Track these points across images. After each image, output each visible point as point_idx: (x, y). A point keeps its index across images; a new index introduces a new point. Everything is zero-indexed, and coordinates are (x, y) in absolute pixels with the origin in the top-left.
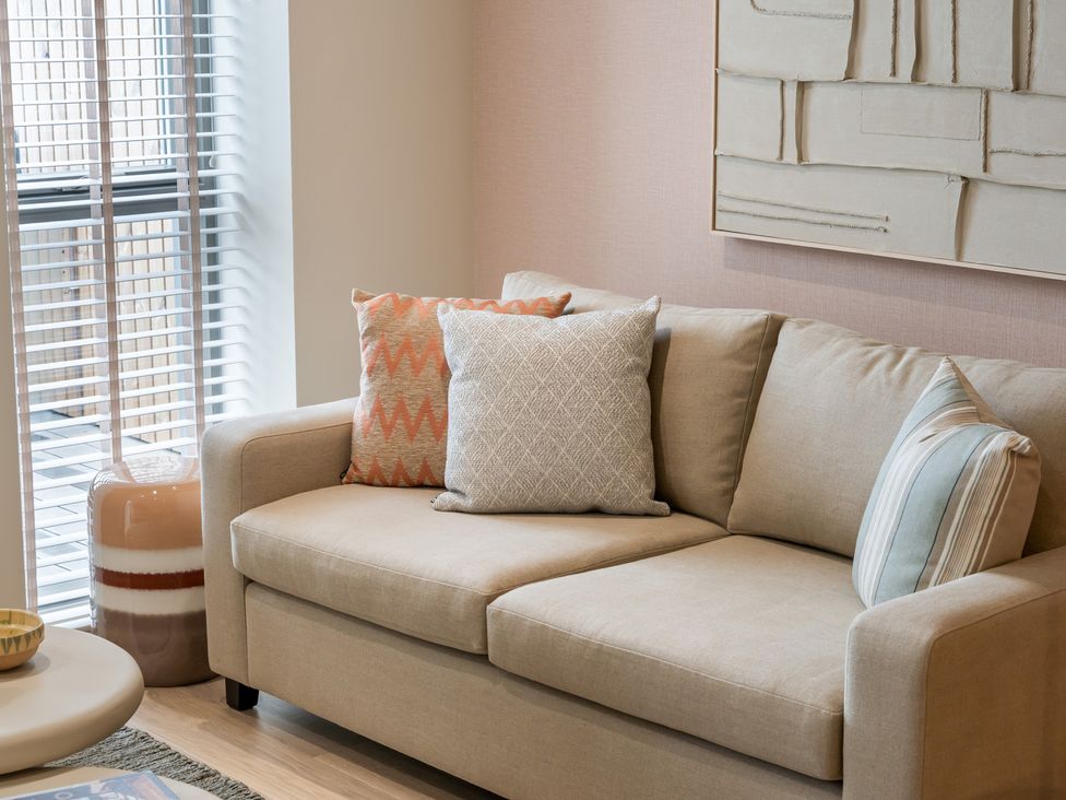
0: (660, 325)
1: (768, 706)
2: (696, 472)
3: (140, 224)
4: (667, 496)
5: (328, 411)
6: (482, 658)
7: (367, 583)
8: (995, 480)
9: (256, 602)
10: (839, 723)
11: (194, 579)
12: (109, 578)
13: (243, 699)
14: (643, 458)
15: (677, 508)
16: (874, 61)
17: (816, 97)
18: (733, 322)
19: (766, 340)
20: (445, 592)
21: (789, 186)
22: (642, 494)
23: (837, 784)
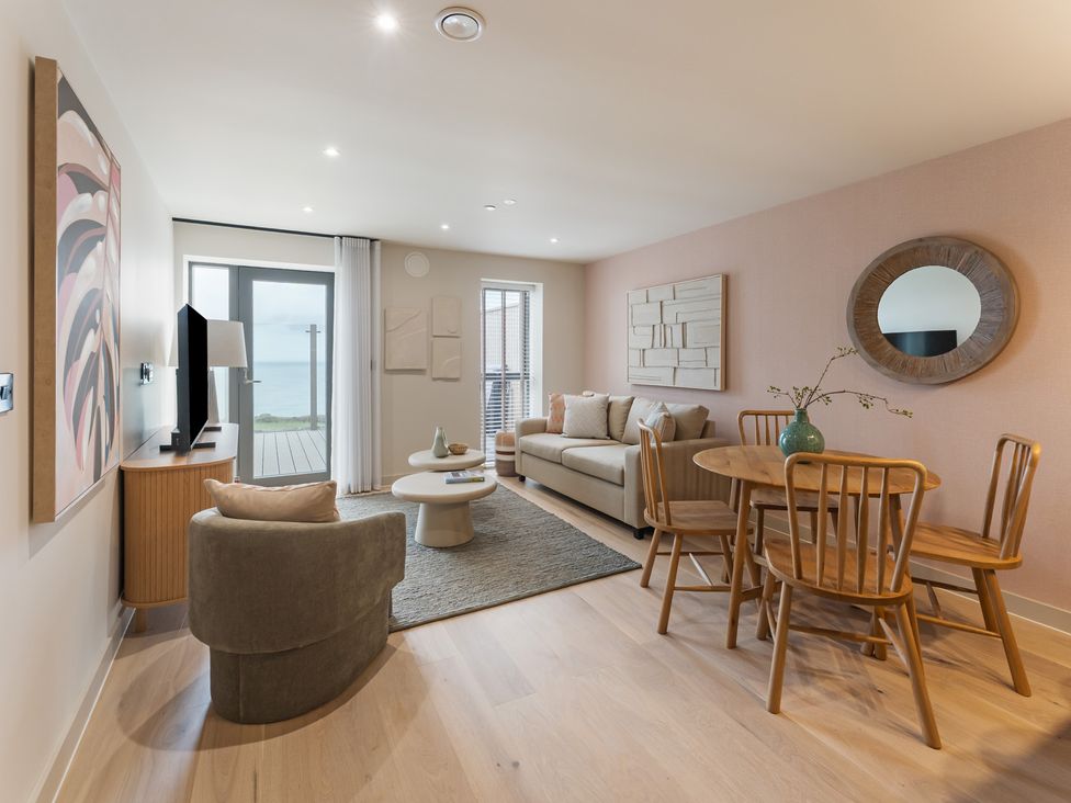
0: (610, 399)
1: (610, 469)
2: (616, 431)
3: (512, 382)
4: (610, 436)
5: (545, 418)
6: (561, 464)
7: (541, 449)
8: (662, 422)
9: (524, 456)
10: (623, 471)
11: (513, 453)
12: (498, 452)
13: (523, 479)
14: (604, 427)
15: (612, 439)
16: (657, 344)
17: (646, 352)
18: (624, 399)
19: (631, 401)
20: (555, 450)
21: (642, 372)
22: (604, 434)
23: (623, 486)
